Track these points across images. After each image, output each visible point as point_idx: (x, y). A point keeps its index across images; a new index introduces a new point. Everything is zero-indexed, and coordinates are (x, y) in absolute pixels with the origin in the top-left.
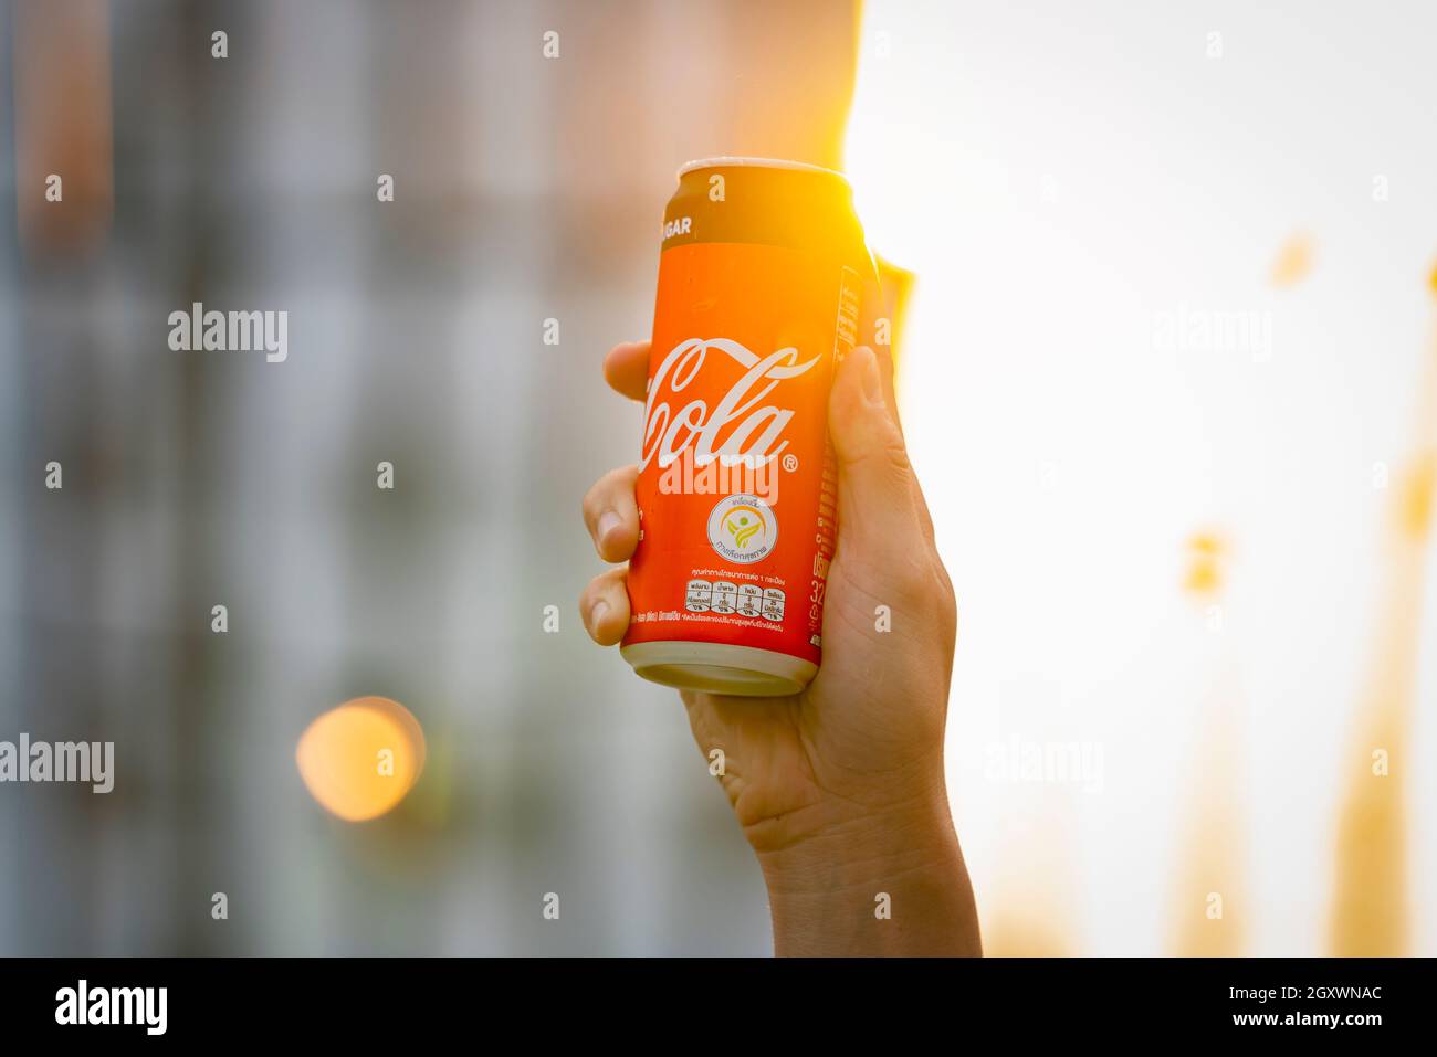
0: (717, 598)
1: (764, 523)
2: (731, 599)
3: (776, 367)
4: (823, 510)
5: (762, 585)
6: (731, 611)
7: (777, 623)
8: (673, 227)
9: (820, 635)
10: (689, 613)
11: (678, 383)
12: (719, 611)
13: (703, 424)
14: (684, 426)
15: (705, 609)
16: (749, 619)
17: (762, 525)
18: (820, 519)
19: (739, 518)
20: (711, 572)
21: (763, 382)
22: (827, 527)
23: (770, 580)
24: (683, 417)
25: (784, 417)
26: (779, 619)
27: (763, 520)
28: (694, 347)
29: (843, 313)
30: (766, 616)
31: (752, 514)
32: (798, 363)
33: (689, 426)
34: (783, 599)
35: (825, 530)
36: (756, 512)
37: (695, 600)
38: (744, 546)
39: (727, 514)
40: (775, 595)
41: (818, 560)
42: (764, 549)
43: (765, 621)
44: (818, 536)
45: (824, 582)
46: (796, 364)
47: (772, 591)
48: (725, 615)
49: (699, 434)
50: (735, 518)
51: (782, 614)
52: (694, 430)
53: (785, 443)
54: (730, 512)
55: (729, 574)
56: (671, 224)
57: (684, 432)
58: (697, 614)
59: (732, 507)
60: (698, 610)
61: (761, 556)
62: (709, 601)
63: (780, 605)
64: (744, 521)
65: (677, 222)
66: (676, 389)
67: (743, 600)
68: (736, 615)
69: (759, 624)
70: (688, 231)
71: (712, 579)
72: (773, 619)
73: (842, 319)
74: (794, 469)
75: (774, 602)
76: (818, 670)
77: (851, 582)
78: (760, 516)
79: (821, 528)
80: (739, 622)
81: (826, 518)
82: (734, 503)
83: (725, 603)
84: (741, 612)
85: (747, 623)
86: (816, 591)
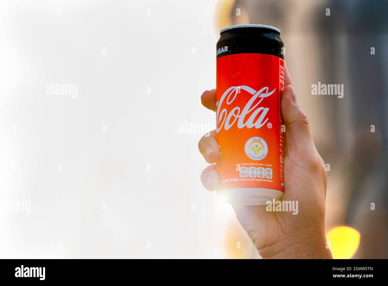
0: (250, 173)
1: (263, 146)
2: (255, 172)
3: (262, 94)
4: (281, 141)
5: (265, 167)
6: (255, 177)
7: (271, 180)
8: (221, 50)
9: (283, 183)
10: (241, 178)
11: (229, 101)
12: (251, 177)
13: (240, 114)
14: (232, 115)
15: (247, 176)
16: (262, 179)
17: (262, 147)
18: (280, 144)
19: (255, 145)
20: (247, 164)
21: (258, 99)
22: (282, 146)
23: (267, 165)
24: (232, 113)
25: (266, 110)
26: (271, 178)
27: (263, 145)
28: (234, 89)
29: (281, 74)
30: (267, 177)
31: (259, 144)
32: (269, 92)
33: (235, 116)
34: (272, 171)
35: (282, 147)
36: (260, 143)
37: (243, 174)
38: (258, 154)
39: (251, 144)
40: (269, 170)
41: (281, 157)
42: (264, 155)
43: (267, 179)
44: (280, 149)
45: (283, 165)
46: (268, 92)
47: (268, 169)
48: (253, 178)
49: (238, 118)
50: (254, 145)
51: (272, 176)
52: (237, 117)
53: (267, 119)
54: (252, 143)
55: (254, 164)
56: (220, 49)
57: (233, 118)
58: (244, 178)
59: (252, 141)
60: (244, 177)
61: (264, 157)
62: (248, 173)
63: (271, 173)
64: (257, 146)
65: (223, 48)
66: (228, 104)
67: (259, 173)
68: (257, 178)
69: (265, 180)
70: (227, 51)
71: (248, 166)
72: (269, 178)
73: (280, 76)
74: (271, 127)
75: (269, 173)
76: (283, 195)
77: (294, 164)
78: (262, 144)
79: (281, 147)
80: (259, 180)
81: (282, 143)
82: (253, 140)
83: (253, 174)
84: (259, 177)
85: (261, 180)
86: (281, 168)
